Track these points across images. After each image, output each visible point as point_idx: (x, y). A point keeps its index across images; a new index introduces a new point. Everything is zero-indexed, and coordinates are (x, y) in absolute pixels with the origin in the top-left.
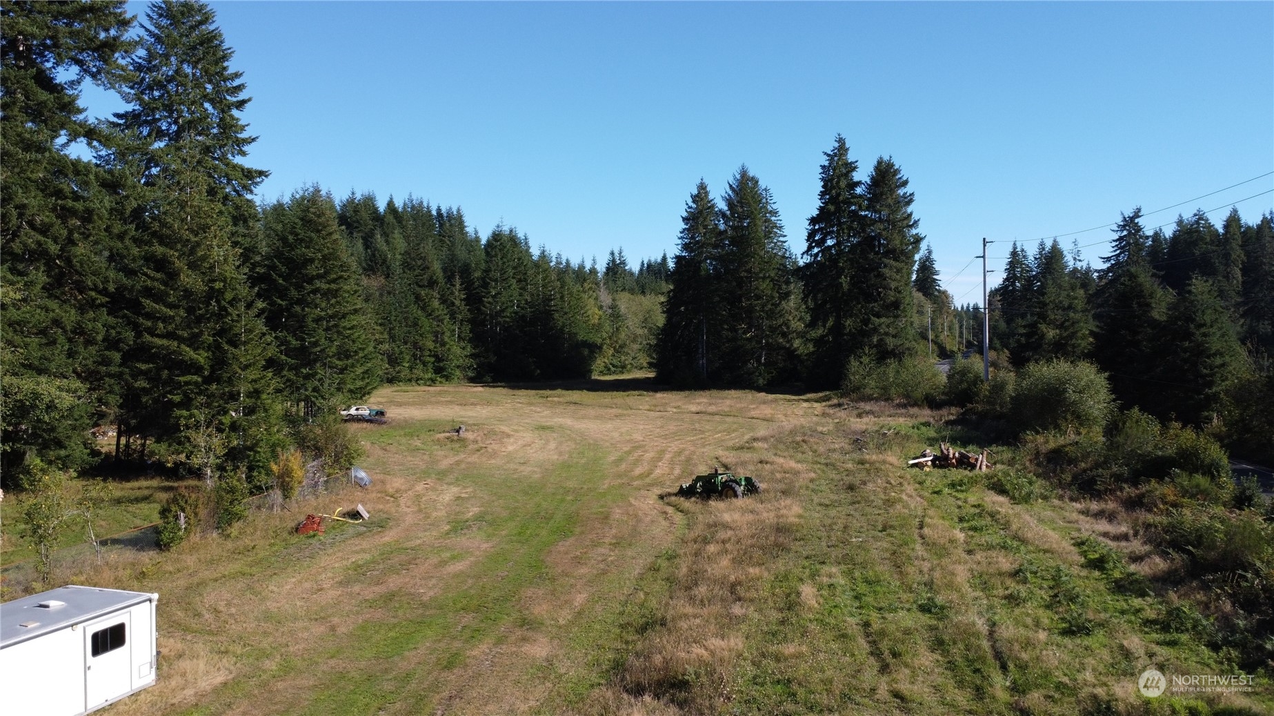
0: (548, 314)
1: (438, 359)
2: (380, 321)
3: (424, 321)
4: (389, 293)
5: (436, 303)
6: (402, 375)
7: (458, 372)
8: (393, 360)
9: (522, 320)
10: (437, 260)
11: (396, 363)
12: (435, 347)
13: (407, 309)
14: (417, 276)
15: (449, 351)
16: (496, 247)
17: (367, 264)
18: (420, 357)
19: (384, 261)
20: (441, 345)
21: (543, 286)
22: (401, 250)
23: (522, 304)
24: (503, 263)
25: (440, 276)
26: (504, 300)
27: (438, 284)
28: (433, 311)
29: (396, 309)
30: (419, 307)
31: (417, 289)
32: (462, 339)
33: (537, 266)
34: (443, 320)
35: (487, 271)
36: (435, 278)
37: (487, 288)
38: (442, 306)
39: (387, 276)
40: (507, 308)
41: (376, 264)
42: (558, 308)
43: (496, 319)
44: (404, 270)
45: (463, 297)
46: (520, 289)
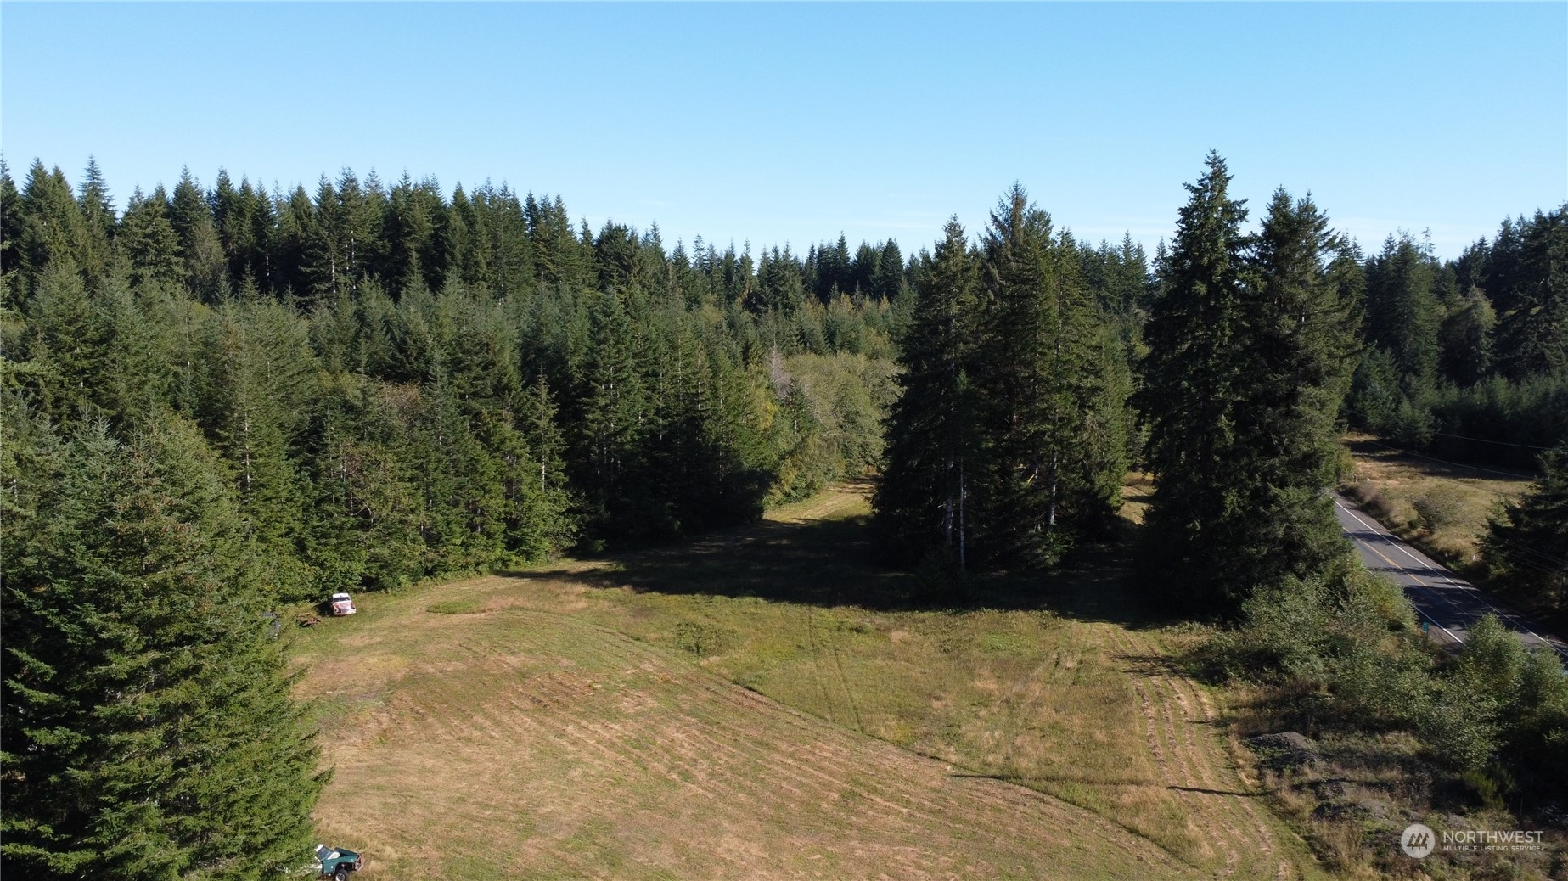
0: (694, 422)
1: (513, 524)
2: (408, 474)
3: (488, 463)
4: (425, 420)
5: (507, 428)
6: (450, 560)
7: (546, 544)
8: (433, 538)
9: (651, 441)
10: (509, 348)
11: (438, 541)
12: (506, 506)
13: (458, 446)
14: (475, 379)
15: (530, 509)
16: (606, 325)
17: (393, 357)
18: (482, 524)
19: (422, 351)
20: (517, 499)
21: (683, 380)
22: (448, 335)
23: (651, 415)
24: (619, 352)
25: (514, 378)
26: (620, 415)
27: (510, 391)
28: (503, 442)
29: (437, 450)
30: (477, 436)
31: (475, 404)
32: (551, 484)
33: (674, 348)
34: (519, 457)
35: (592, 365)
36: (505, 381)
37: (591, 397)
38: (517, 433)
39: (425, 378)
40: (626, 429)
41: (407, 357)
42: (710, 413)
43: (608, 446)
44: (451, 376)
45: (552, 412)
46: (647, 389)
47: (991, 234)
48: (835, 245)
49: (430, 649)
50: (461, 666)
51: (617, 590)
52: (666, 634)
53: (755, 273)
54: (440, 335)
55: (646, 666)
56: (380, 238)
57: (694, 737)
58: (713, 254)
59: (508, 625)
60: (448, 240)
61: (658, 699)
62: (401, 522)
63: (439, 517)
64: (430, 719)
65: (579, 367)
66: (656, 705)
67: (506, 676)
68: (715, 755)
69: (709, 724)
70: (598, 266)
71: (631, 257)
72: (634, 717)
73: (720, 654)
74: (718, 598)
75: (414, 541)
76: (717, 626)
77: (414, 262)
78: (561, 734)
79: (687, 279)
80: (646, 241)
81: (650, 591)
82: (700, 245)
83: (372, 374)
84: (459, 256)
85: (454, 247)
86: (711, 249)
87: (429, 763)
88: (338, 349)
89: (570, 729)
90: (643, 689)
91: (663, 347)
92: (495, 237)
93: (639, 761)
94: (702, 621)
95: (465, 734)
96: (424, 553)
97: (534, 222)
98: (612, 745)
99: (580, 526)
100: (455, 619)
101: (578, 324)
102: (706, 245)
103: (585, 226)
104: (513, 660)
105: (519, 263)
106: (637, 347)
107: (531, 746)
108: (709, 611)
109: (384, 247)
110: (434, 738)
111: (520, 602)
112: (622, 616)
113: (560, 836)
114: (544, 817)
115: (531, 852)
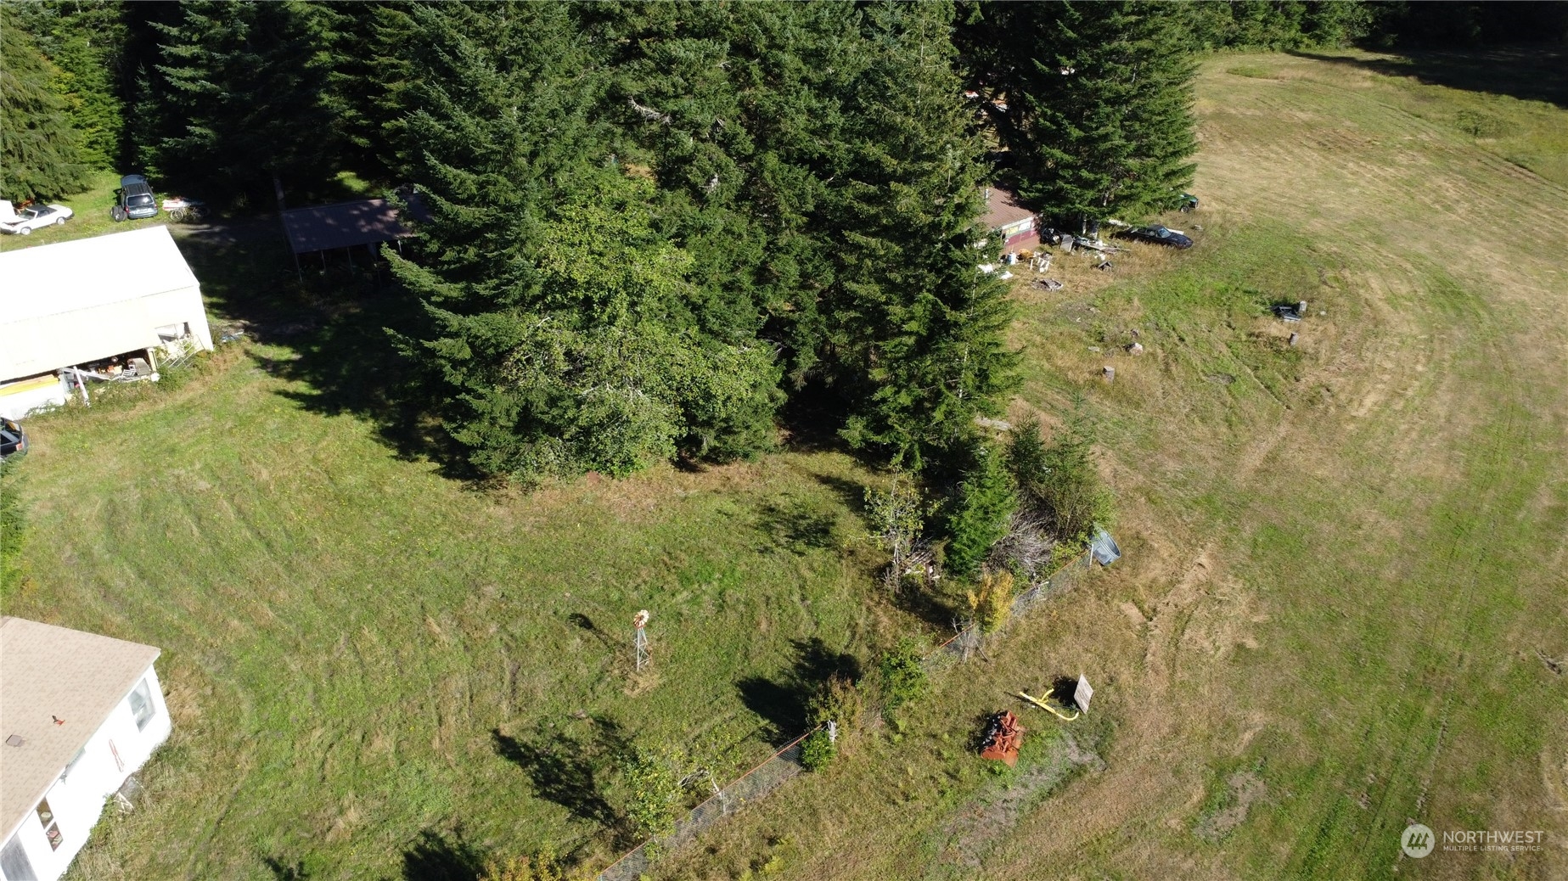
7: (1339, 30)
49: (1232, 98)
50: (1258, 113)
51: (1403, 79)
52: (1447, 116)
55: (1423, 136)
57: (1460, 188)
59: (1298, 91)
64: (1235, 142)
66: (1428, 163)
67: (1296, 125)
68: (1476, 201)
69: (1473, 181)
72: (1408, 167)
73: (1497, 138)
74: (1505, 98)
76: (1500, 118)
78: (1343, 167)
81: (1436, 84)
89: (1351, 165)
90: (1417, 152)
93: (1407, 193)
94: (1485, 112)
95: (1264, 154)
98: (1386, 180)
99: (1376, 18)
100: (1251, 80)
107: (1317, 169)
108: (1494, 106)
110: (1240, 153)
111: (1309, 75)
112: (1405, 98)
113: (1339, 222)
114: (1328, 210)
115: (1317, 225)
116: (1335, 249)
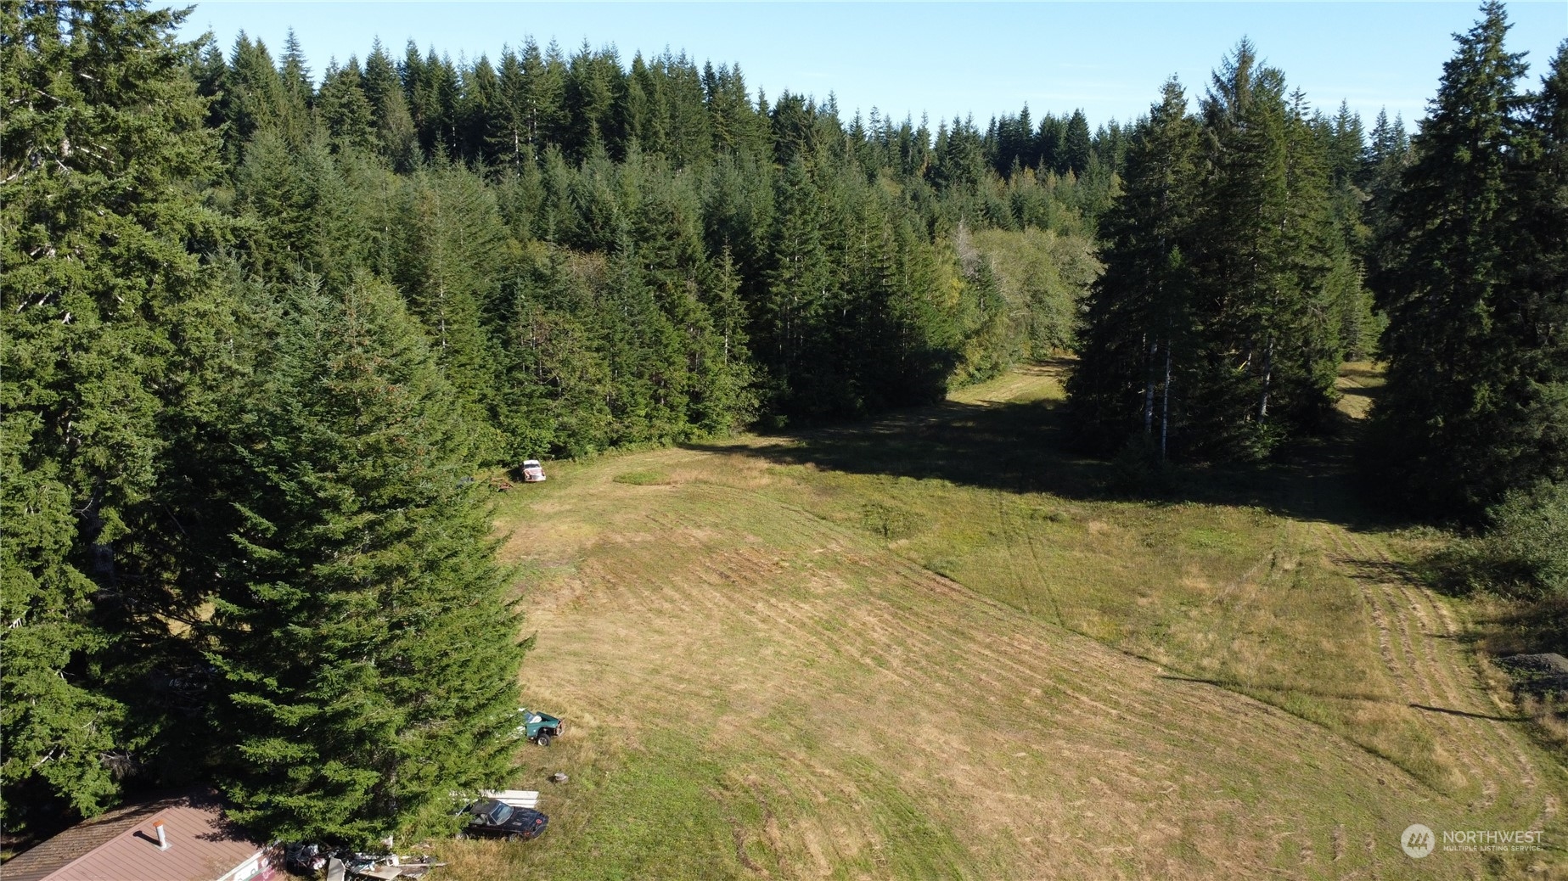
0: (879, 297)
1: (696, 397)
2: (595, 344)
3: (673, 336)
4: (611, 290)
5: (691, 300)
6: (635, 431)
7: (728, 418)
8: (618, 409)
9: (836, 317)
10: (692, 217)
11: (623, 412)
12: (689, 378)
13: (641, 317)
14: (660, 249)
15: (713, 382)
16: (792, 195)
17: (579, 226)
18: (666, 396)
19: (607, 220)
20: (700, 373)
21: (869, 253)
22: (634, 202)
23: (835, 289)
24: (805, 223)
25: (698, 248)
26: (805, 289)
27: (694, 262)
28: (687, 314)
29: (623, 320)
30: (662, 307)
31: (660, 275)
32: (734, 358)
33: (860, 219)
34: (702, 329)
35: (778, 236)
36: (689, 251)
37: (776, 269)
38: (701, 305)
39: (611, 247)
40: (810, 303)
41: (593, 226)
42: (895, 288)
43: (792, 320)
44: (636, 244)
45: (736, 285)
46: (832, 262)
47: (1212, 96)
48: (1017, 116)
49: (618, 519)
50: (649, 537)
51: (800, 467)
52: (852, 514)
53: (932, 147)
54: (625, 204)
55: (833, 546)
56: (561, 108)
57: (886, 622)
58: (889, 127)
59: (692, 498)
60: (627, 109)
61: (846, 580)
62: (588, 392)
63: (624, 388)
64: (621, 589)
65: (762, 239)
66: (846, 586)
67: (693, 549)
68: (909, 641)
69: (900, 609)
70: (774, 137)
71: (810, 127)
72: (825, 598)
73: (908, 537)
74: (904, 479)
75: (600, 411)
76: (905, 508)
77: (595, 132)
78: (751, 611)
79: (864, 151)
80: (823, 111)
81: (834, 469)
82: (876, 117)
83: (560, 242)
84: (638, 126)
85: (633, 117)
86: (888, 121)
87: (623, 633)
88: (526, 217)
89: (760, 606)
90: (831, 570)
91: (849, 218)
92: (674, 106)
93: (830, 643)
94: (889, 503)
95: (656, 606)
96: (610, 423)
97: (712, 92)
98: (803, 625)
99: (762, 401)
100: (641, 490)
101: (762, 193)
102: (882, 117)
103: (762, 96)
104: (699, 534)
105: (698, 133)
106: (824, 218)
107: (722, 622)
108: (895, 492)
109: (565, 117)
110: (626, 608)
111: (704, 476)
112: (806, 494)
113: (755, 715)
114: (739, 694)
115: (727, 729)
116: (753, 777)
